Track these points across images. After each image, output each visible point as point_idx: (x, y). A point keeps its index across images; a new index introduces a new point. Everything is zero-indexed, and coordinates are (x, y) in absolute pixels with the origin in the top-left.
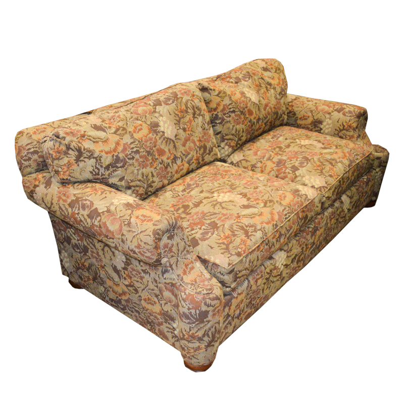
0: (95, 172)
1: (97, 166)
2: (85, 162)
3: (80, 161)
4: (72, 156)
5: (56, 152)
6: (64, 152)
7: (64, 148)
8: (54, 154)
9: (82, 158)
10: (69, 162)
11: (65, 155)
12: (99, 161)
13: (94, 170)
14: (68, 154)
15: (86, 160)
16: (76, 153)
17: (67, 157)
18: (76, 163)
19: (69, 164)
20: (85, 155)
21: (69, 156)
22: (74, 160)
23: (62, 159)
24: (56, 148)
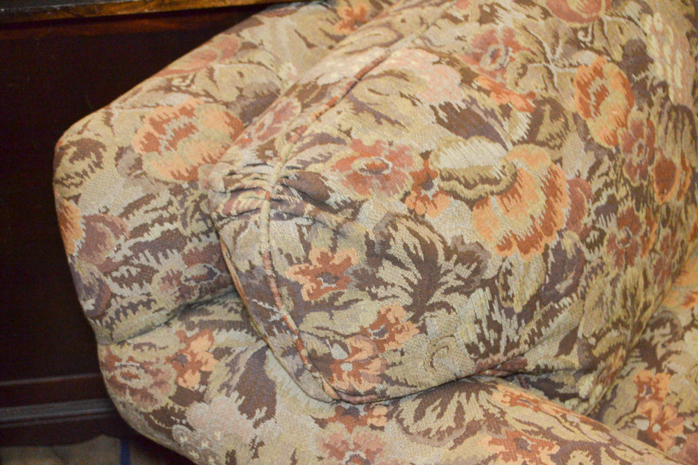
0: (487, 343)
1: (496, 317)
2: (449, 308)
3: (432, 308)
4: (396, 291)
5: (315, 275)
6: (355, 273)
7: (357, 257)
8: (307, 285)
9: (437, 297)
10: (382, 318)
11: (361, 287)
12: (502, 294)
13: (481, 337)
14: (380, 282)
15: (455, 299)
16: (414, 275)
17: (374, 297)
18: (414, 320)
19: (384, 330)
20: (451, 280)
21: (381, 292)
22: (407, 308)
23: (347, 305)
24: (314, 255)
